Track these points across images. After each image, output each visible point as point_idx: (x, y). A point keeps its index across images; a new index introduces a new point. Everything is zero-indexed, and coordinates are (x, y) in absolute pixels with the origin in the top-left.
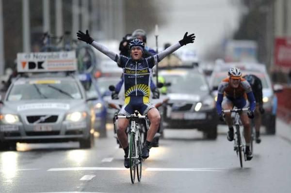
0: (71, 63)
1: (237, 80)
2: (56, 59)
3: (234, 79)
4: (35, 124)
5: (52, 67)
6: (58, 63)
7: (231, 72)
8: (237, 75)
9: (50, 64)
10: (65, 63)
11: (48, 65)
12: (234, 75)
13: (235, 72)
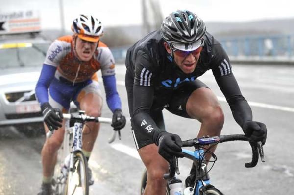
0: (36, 22)
1: (91, 43)
2: (19, 19)
3: (84, 41)
4: (17, 103)
5: (14, 27)
6: (22, 23)
7: (80, 24)
8: (93, 32)
9: (12, 24)
10: (30, 23)
11: (10, 26)
12: (86, 32)
13: (89, 24)
